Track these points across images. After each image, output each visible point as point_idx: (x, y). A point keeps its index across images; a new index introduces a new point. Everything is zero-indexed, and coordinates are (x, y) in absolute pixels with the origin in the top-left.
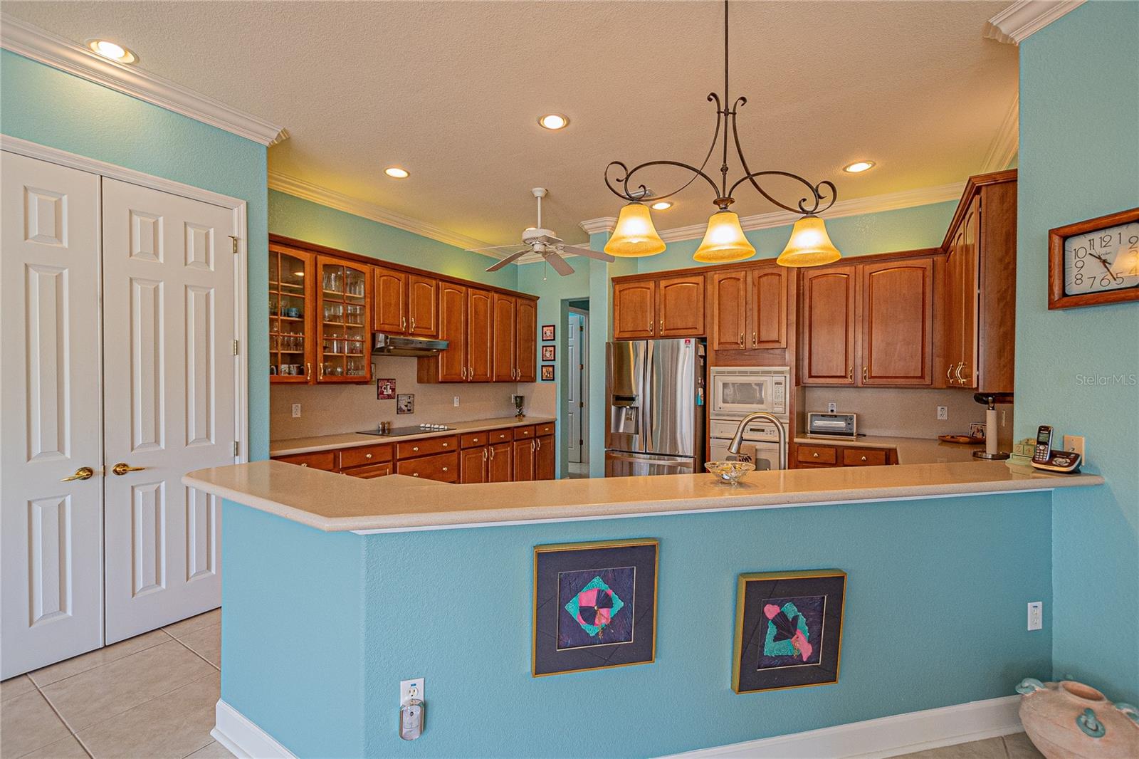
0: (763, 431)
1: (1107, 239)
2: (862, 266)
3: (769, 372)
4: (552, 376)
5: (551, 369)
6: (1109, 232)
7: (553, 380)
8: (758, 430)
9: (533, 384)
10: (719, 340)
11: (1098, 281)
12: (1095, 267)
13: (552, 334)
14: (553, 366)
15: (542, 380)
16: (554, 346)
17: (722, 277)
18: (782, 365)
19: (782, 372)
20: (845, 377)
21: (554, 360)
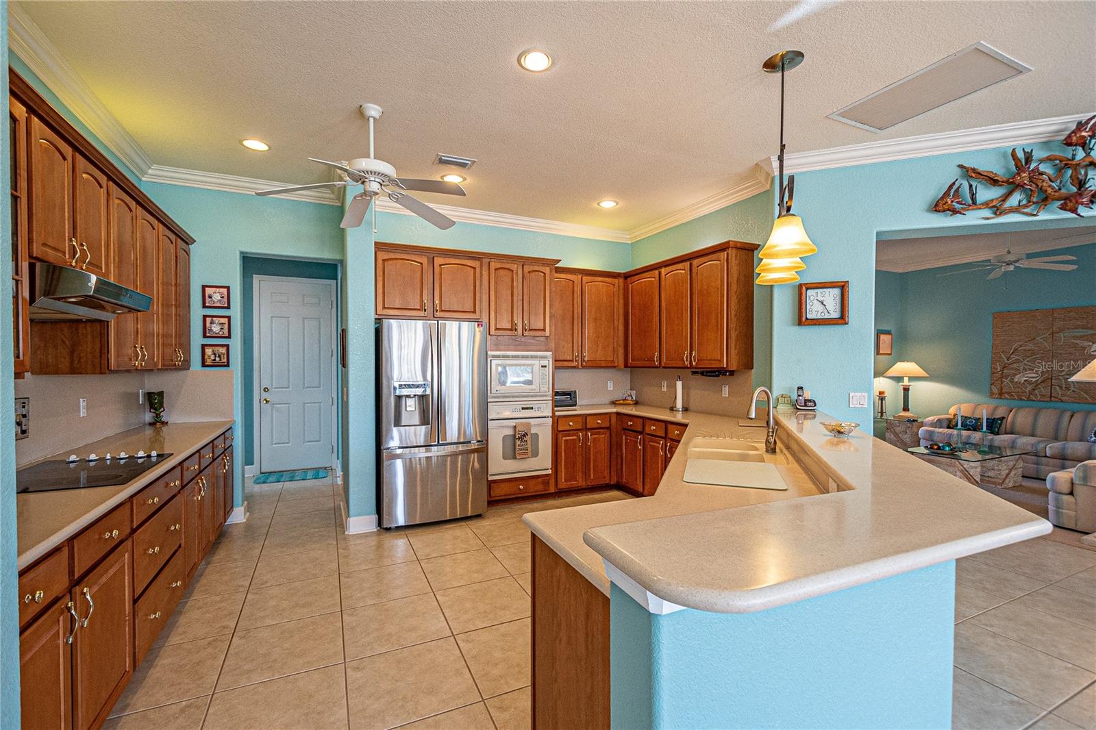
0: (532, 408)
1: (824, 293)
2: (580, 276)
3: (536, 357)
4: (225, 360)
5: (223, 350)
6: (825, 290)
7: (228, 365)
8: (527, 408)
9: (184, 372)
10: (496, 325)
11: (819, 313)
12: (820, 307)
13: (226, 300)
14: (227, 346)
15: (204, 365)
16: (229, 318)
17: (499, 266)
18: (546, 351)
19: (545, 357)
20: (572, 361)
21: (229, 337)
